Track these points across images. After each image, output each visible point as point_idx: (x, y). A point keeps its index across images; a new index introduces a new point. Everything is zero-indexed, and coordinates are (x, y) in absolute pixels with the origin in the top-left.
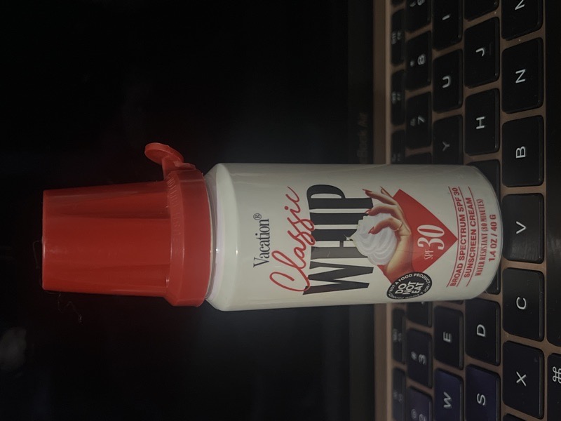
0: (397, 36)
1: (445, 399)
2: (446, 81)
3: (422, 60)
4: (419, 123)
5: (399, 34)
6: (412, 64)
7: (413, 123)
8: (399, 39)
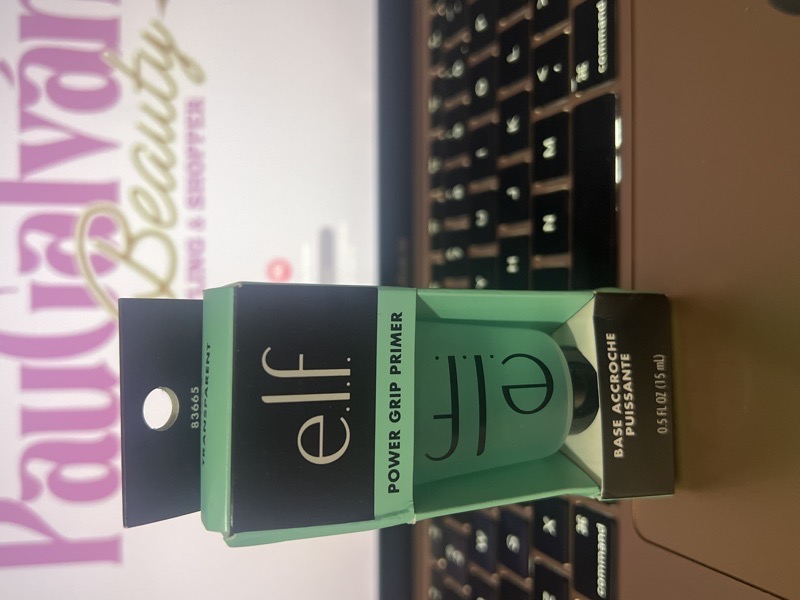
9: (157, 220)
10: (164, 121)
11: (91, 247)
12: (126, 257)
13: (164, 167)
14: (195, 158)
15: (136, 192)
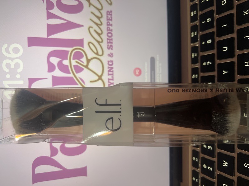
0: (194, 34)
1: (224, 163)
2: (225, 49)
3: (209, 42)
4: (208, 64)
5: (196, 33)
6: (203, 43)
7: (204, 64)
8: (195, 35)
9: (97, 54)
10: (99, 18)
11: (74, 63)
12: (87, 67)
13: (99, 35)
14: (110, 31)
15: (89, 43)
